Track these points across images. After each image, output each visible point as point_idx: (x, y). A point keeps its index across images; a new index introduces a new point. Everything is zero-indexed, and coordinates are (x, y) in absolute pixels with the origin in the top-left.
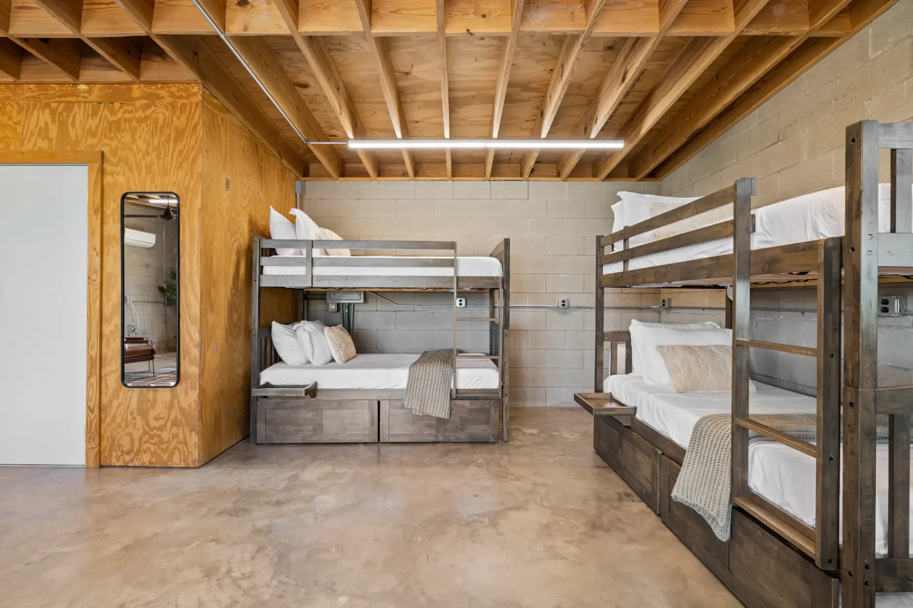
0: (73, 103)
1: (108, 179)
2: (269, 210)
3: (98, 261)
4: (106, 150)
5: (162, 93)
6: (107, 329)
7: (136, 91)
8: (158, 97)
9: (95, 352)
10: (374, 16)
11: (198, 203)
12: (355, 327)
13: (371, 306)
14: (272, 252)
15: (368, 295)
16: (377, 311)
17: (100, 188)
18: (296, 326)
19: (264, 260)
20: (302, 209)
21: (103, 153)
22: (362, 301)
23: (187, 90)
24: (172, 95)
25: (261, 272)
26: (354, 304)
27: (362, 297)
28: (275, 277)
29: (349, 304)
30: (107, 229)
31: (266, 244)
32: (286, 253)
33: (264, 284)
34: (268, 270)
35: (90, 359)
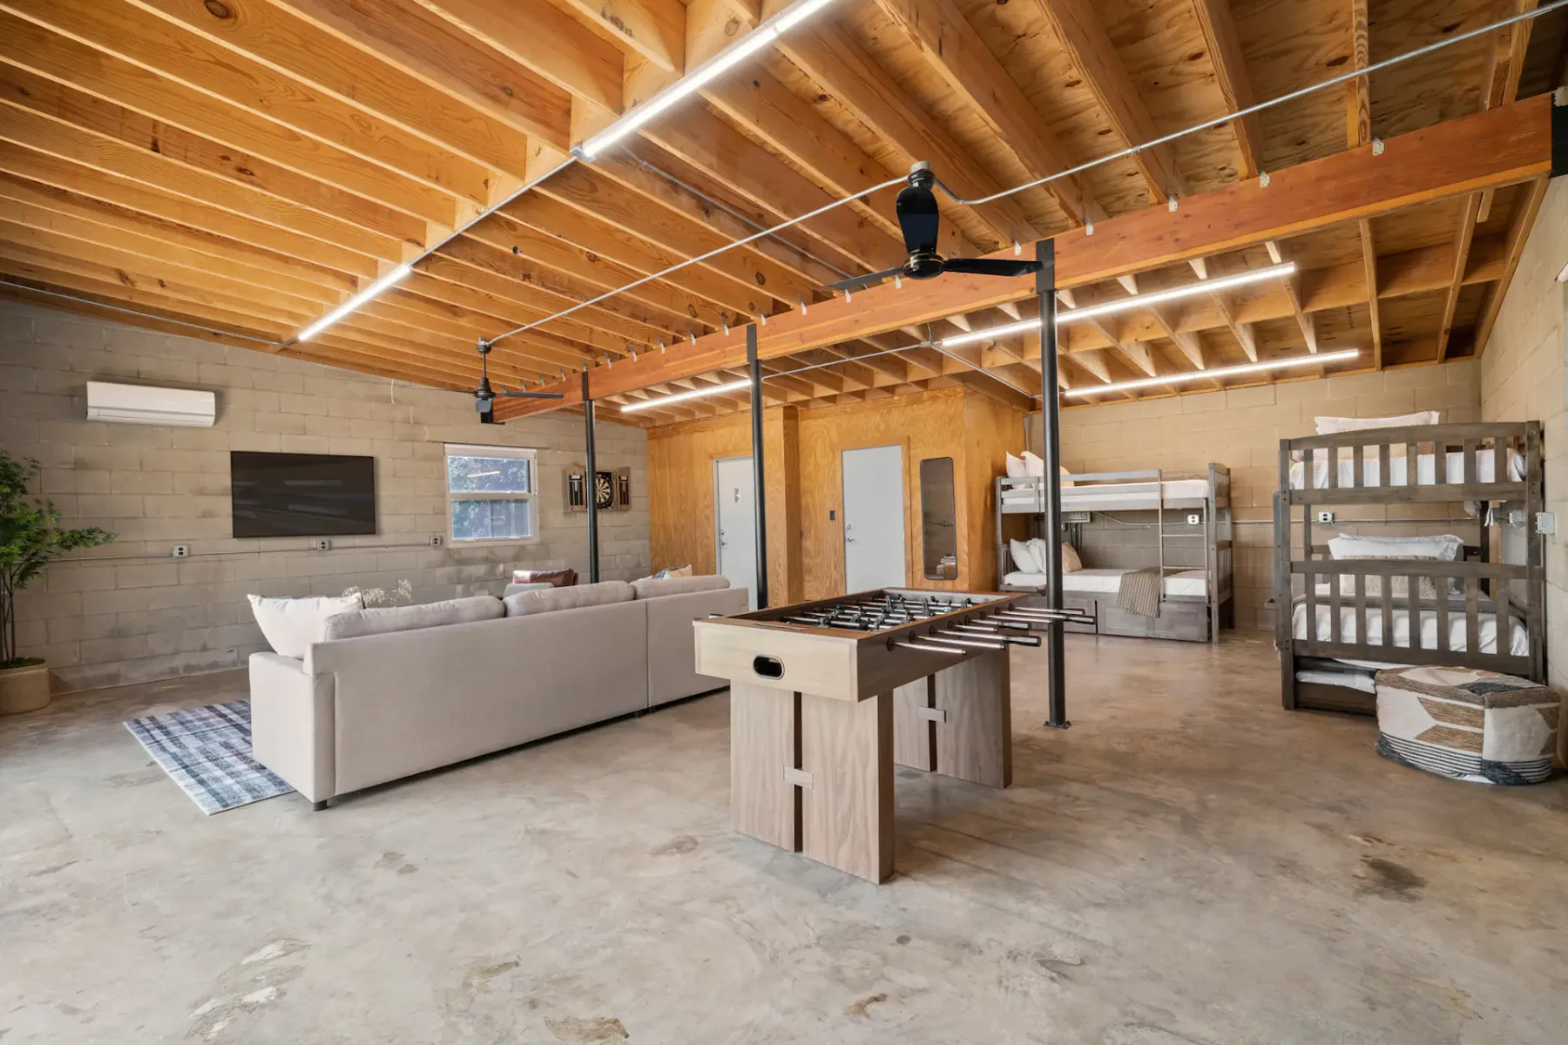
0: (891, 408)
1: (912, 452)
2: (1006, 455)
3: (909, 503)
4: (911, 436)
5: (940, 395)
6: (915, 544)
7: (926, 395)
8: (938, 397)
9: (909, 558)
10: (1071, 343)
11: (964, 463)
12: (1083, 545)
13: (1098, 525)
14: (1009, 487)
15: (1093, 516)
16: (1104, 529)
17: (908, 458)
18: (1028, 543)
19: (1005, 494)
20: (1030, 451)
21: (909, 437)
22: (1088, 520)
23: (954, 390)
24: (946, 394)
25: (1002, 503)
26: (1081, 523)
27: (1089, 517)
28: (1012, 506)
29: (1077, 524)
30: (913, 483)
31: (1004, 482)
32: (1020, 488)
33: (1005, 511)
34: (1007, 501)
35: (907, 562)
